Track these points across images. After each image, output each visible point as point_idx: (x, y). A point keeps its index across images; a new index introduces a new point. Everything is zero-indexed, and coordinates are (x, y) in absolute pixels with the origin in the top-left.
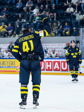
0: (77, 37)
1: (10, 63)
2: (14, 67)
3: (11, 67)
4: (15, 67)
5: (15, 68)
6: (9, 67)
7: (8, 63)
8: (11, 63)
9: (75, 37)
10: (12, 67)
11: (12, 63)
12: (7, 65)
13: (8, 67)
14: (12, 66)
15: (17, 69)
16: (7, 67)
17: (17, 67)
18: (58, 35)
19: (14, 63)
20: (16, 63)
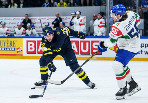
0: (103, 7)
1: (7, 44)
2: (13, 49)
3: (9, 48)
4: (15, 48)
5: (15, 50)
6: (7, 49)
7: (5, 44)
8: (9, 44)
9: (99, 7)
10: (11, 49)
11: (11, 44)
12: (3, 47)
13: (5, 50)
14: (11, 47)
15: (18, 52)
16: (3, 49)
17: (17, 49)
18: (74, 6)
19: (14, 44)
20: (16, 43)
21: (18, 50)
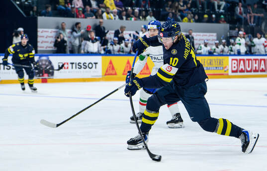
3: (219, 67)
5: (223, 69)
7: (215, 62)
11: (220, 63)
12: (214, 66)
13: (216, 69)
15: (225, 71)
17: (225, 68)
19: (222, 62)
20: (224, 61)
21: (225, 70)
